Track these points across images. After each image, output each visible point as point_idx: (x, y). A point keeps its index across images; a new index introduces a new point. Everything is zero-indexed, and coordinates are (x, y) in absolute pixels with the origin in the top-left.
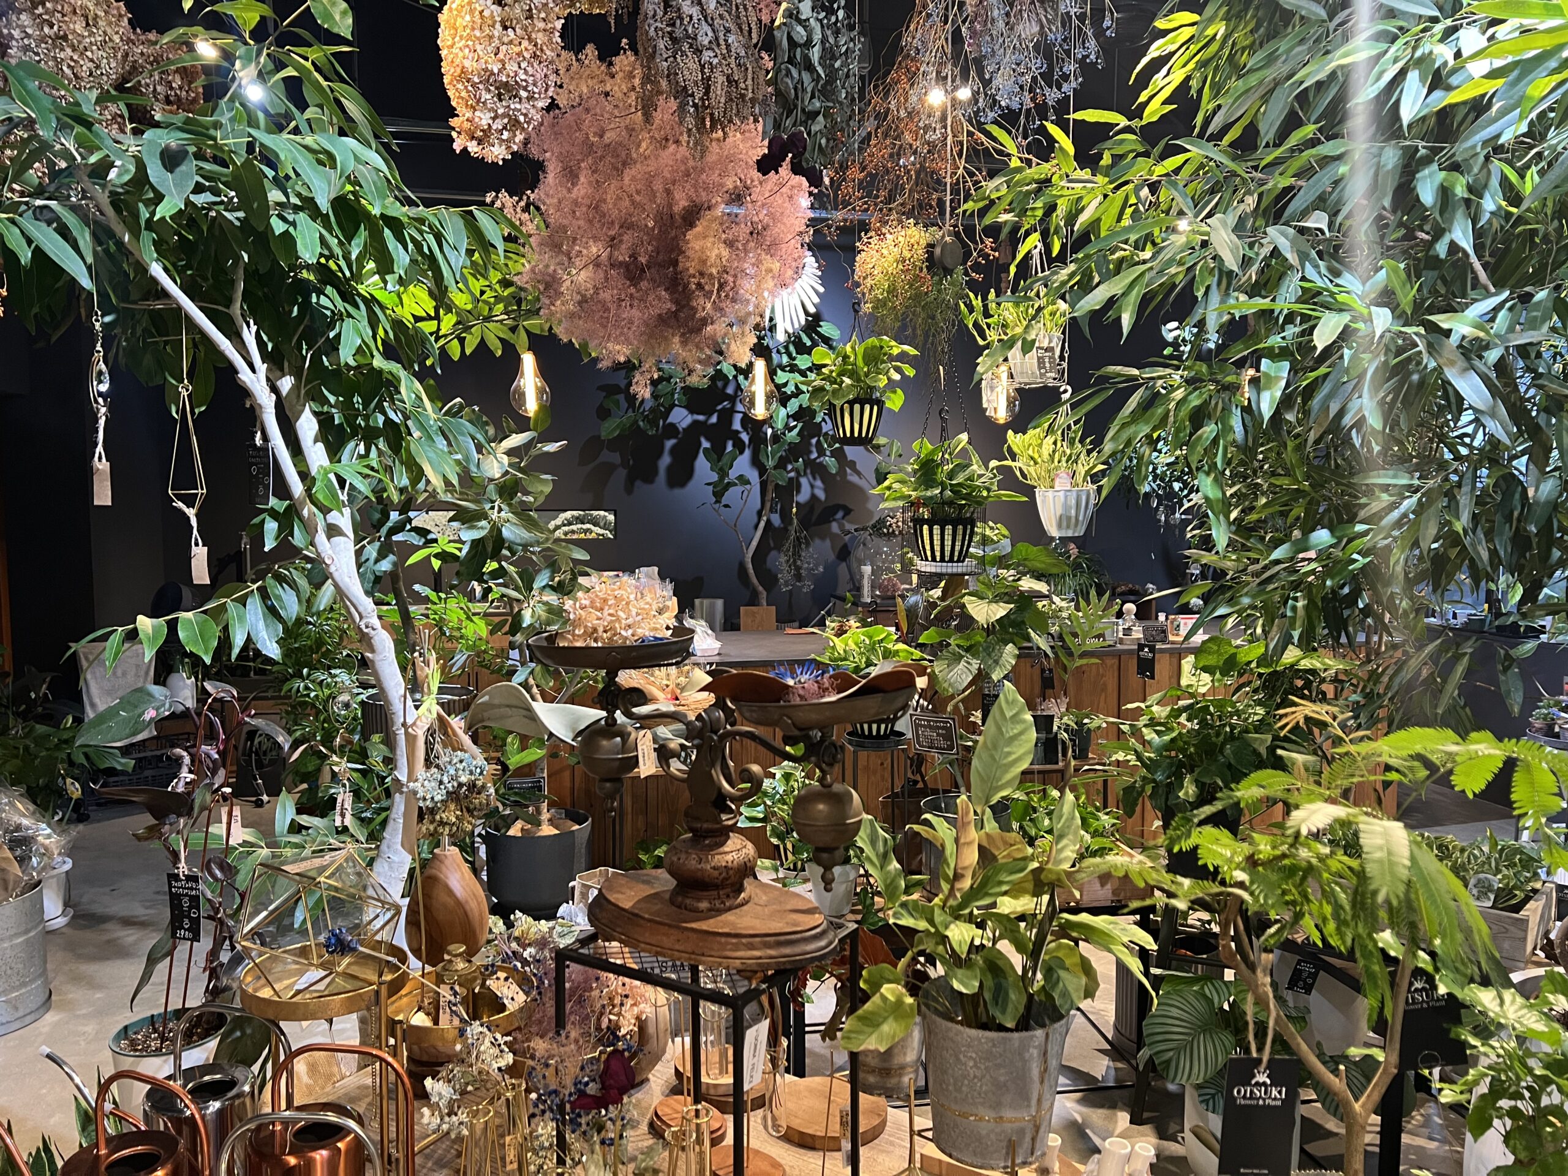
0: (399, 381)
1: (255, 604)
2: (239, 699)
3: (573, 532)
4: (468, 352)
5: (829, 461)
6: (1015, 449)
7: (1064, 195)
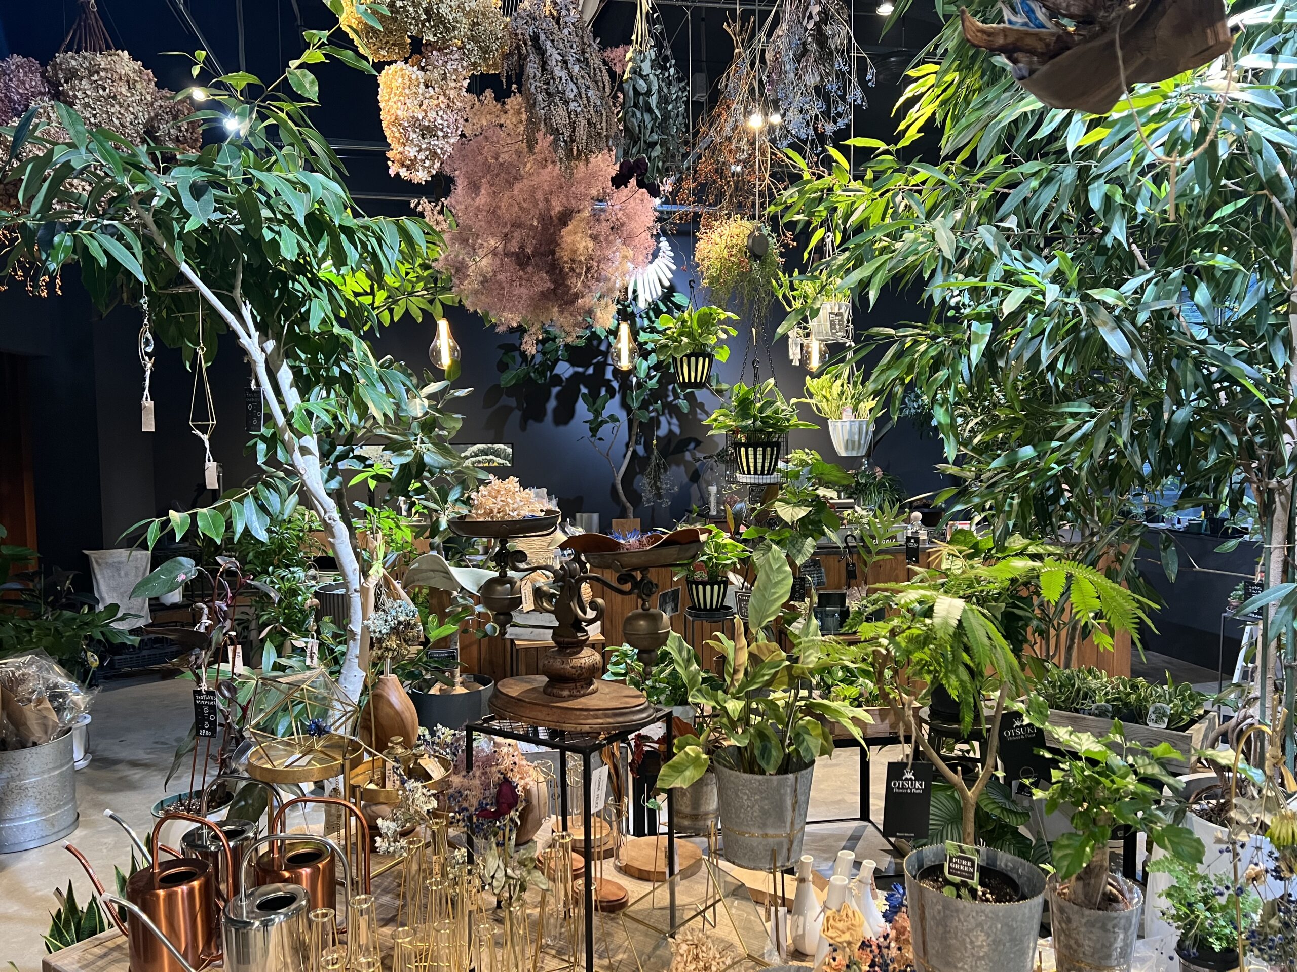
0: (351, 343)
1: (250, 503)
2: (241, 569)
3: (479, 462)
4: (396, 319)
5: (683, 403)
6: (812, 390)
7: (841, 200)
